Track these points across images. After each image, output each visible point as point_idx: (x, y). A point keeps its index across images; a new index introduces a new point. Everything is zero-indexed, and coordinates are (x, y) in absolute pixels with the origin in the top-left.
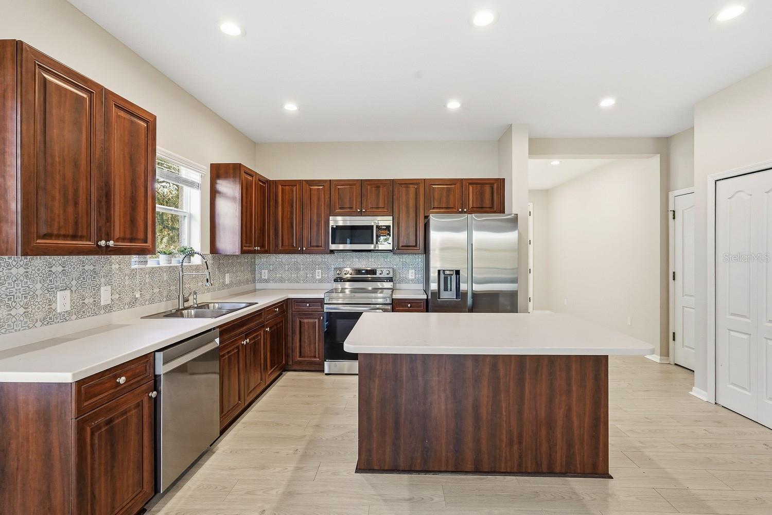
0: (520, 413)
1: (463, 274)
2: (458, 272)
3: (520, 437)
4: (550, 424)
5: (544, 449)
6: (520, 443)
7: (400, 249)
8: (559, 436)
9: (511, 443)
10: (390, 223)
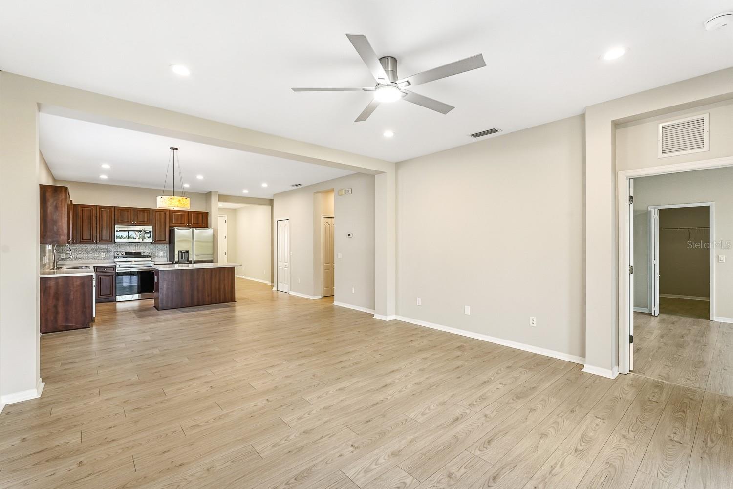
0: (211, 288)
1: (190, 252)
2: (187, 251)
3: (211, 294)
4: (219, 289)
5: (218, 296)
6: (211, 296)
7: (156, 242)
8: (222, 293)
9: (208, 296)
10: (152, 230)
